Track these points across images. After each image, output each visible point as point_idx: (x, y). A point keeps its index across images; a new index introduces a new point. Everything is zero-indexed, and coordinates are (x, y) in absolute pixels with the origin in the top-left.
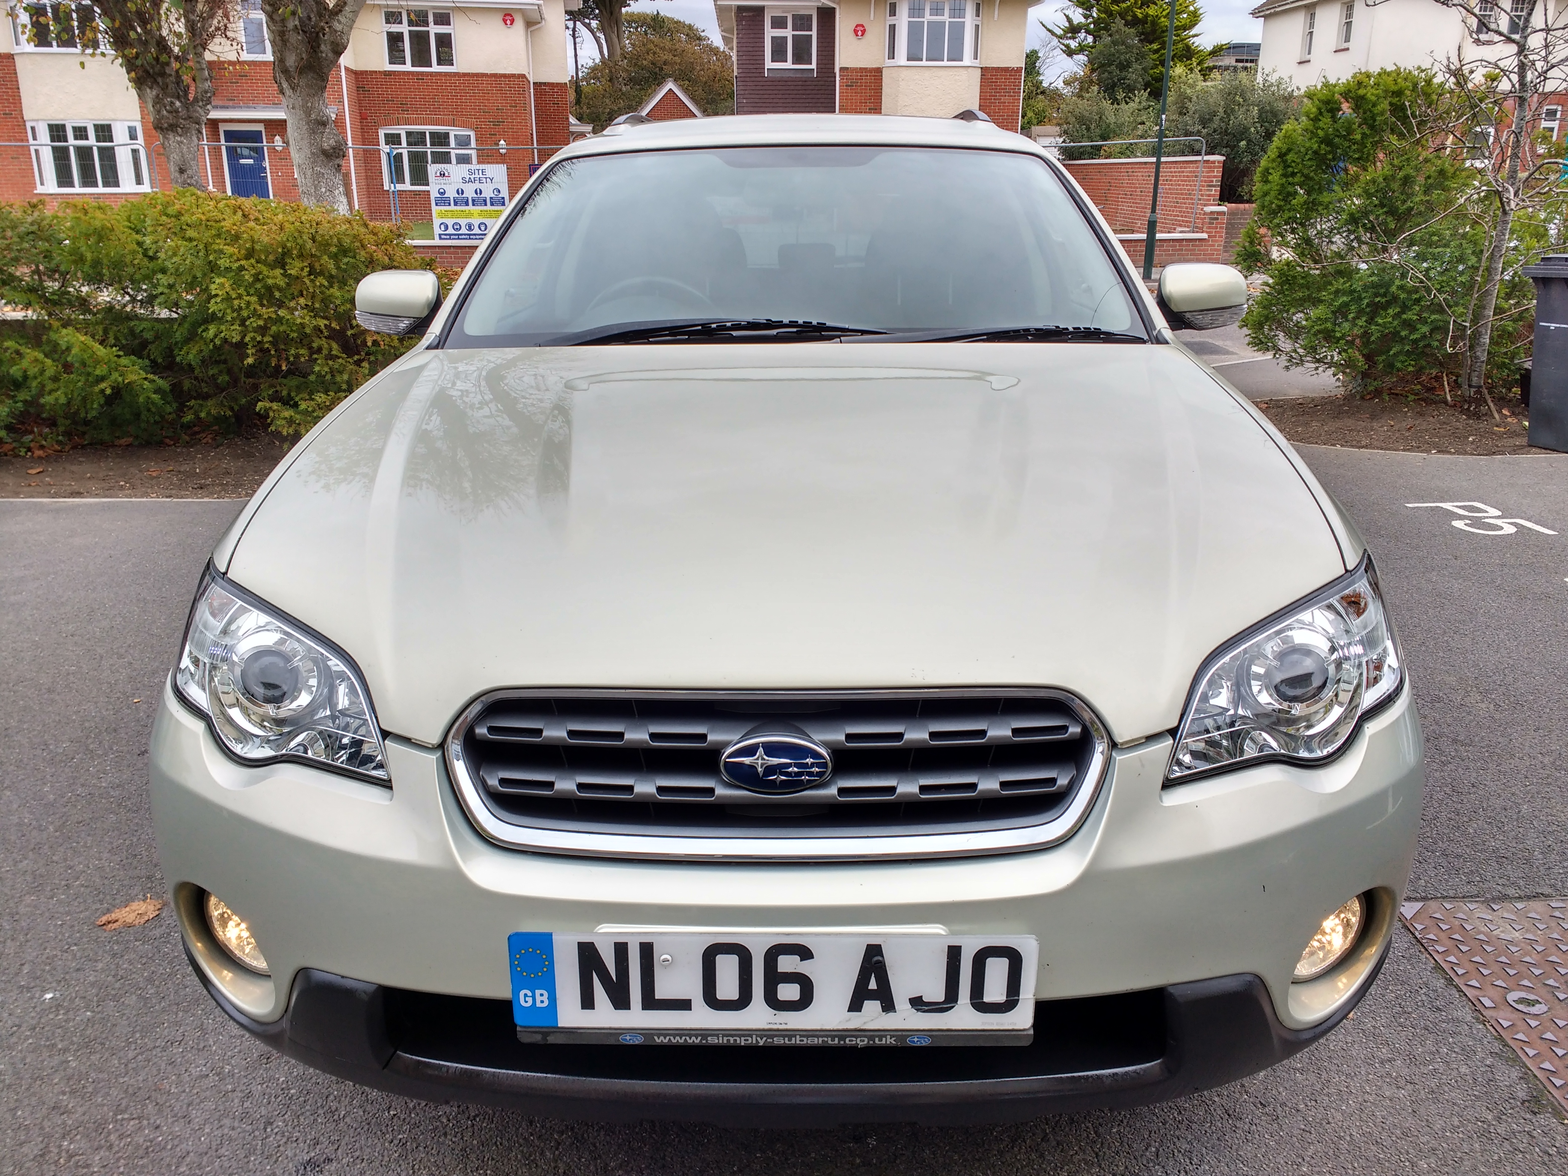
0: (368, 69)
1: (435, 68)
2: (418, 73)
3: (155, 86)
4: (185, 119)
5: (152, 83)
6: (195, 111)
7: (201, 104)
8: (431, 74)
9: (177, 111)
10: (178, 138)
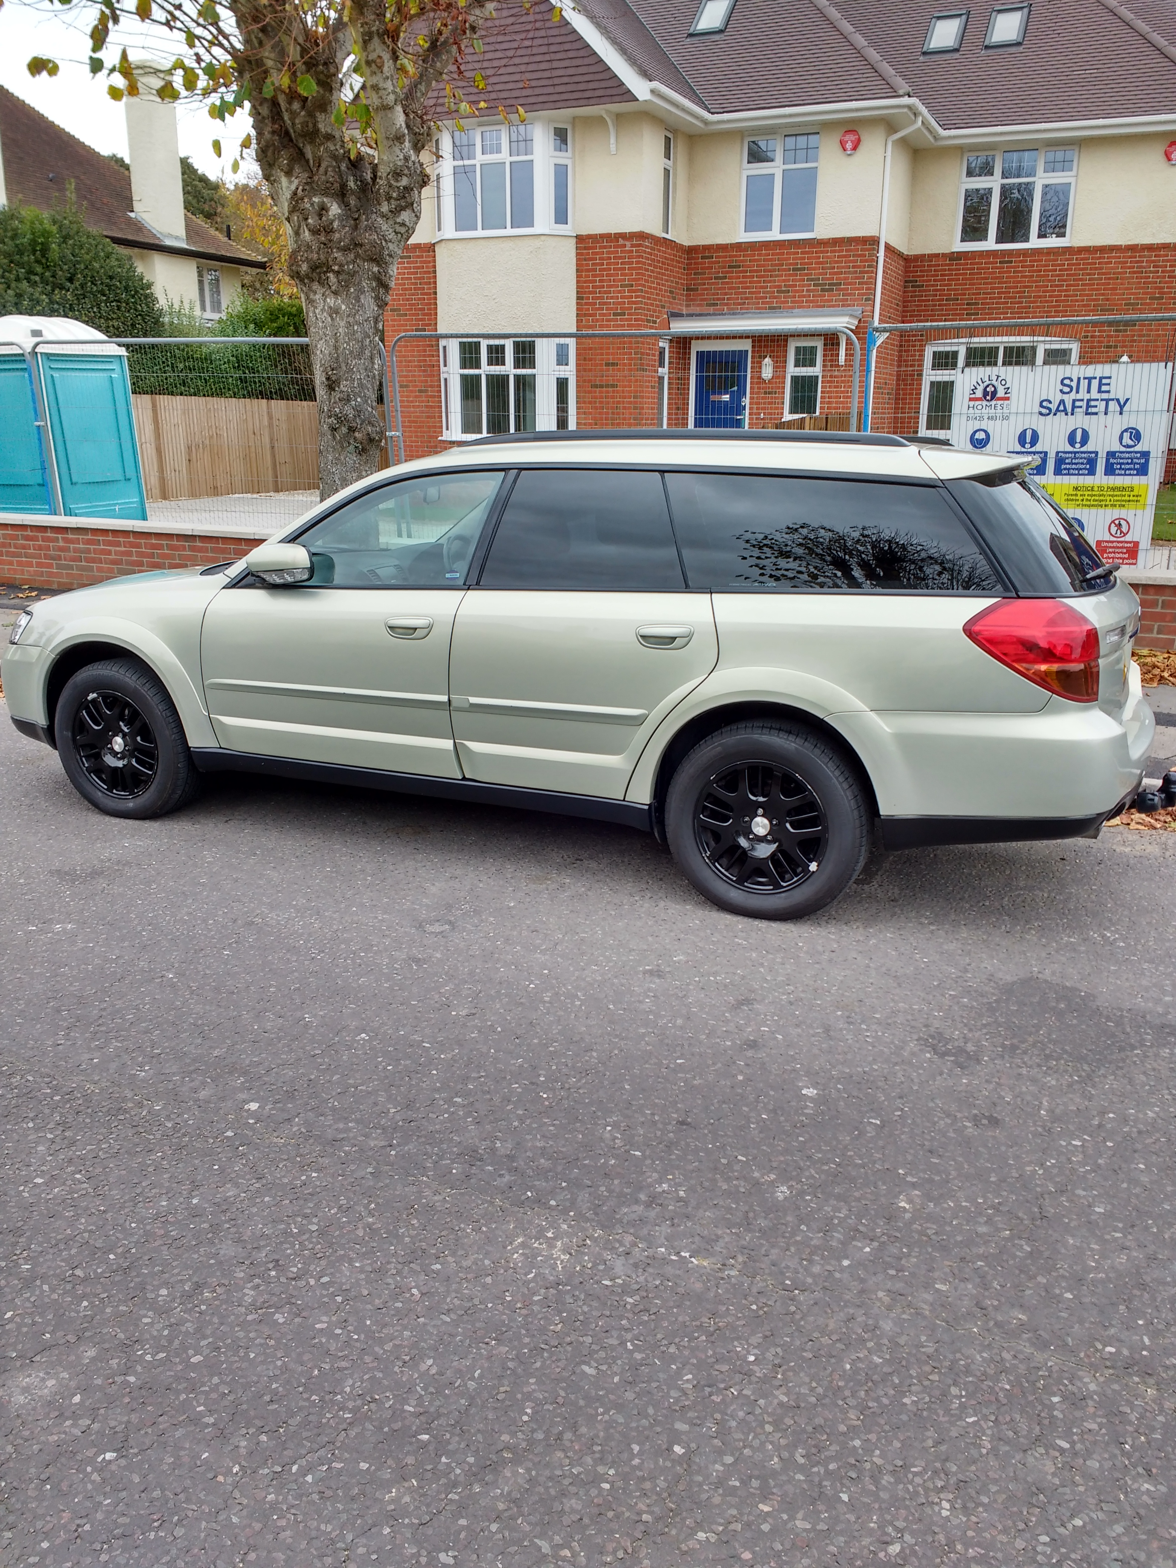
0: (927, 252)
1: (1035, 242)
2: (1004, 252)
3: (297, 169)
4: (345, 250)
5: (292, 161)
6: (371, 228)
7: (385, 208)
8: (1025, 253)
9: (328, 230)
10: (331, 301)
